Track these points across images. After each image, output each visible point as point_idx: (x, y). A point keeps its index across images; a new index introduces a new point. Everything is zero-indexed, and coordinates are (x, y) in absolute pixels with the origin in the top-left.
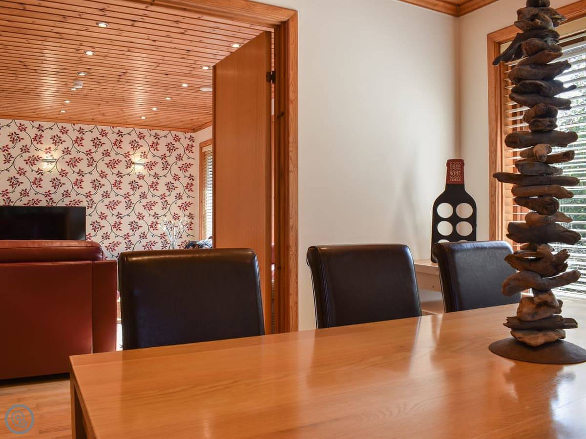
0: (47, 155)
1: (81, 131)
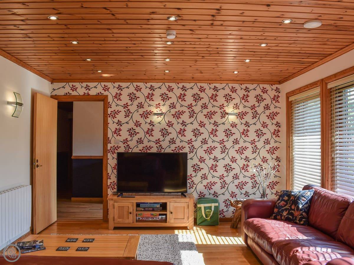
0: (157, 110)
1: (184, 88)
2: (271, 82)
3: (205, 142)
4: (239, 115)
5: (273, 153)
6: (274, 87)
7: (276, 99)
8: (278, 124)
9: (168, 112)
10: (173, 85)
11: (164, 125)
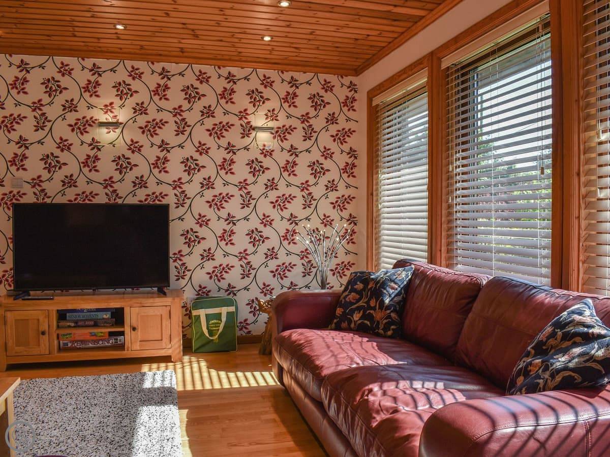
0: (106, 116)
1: (164, 74)
2: (341, 70)
3: (208, 184)
4: (277, 132)
5: (342, 209)
6: (347, 80)
7: (349, 103)
8: (352, 153)
9: (131, 121)
10: (142, 65)
11: (122, 148)
